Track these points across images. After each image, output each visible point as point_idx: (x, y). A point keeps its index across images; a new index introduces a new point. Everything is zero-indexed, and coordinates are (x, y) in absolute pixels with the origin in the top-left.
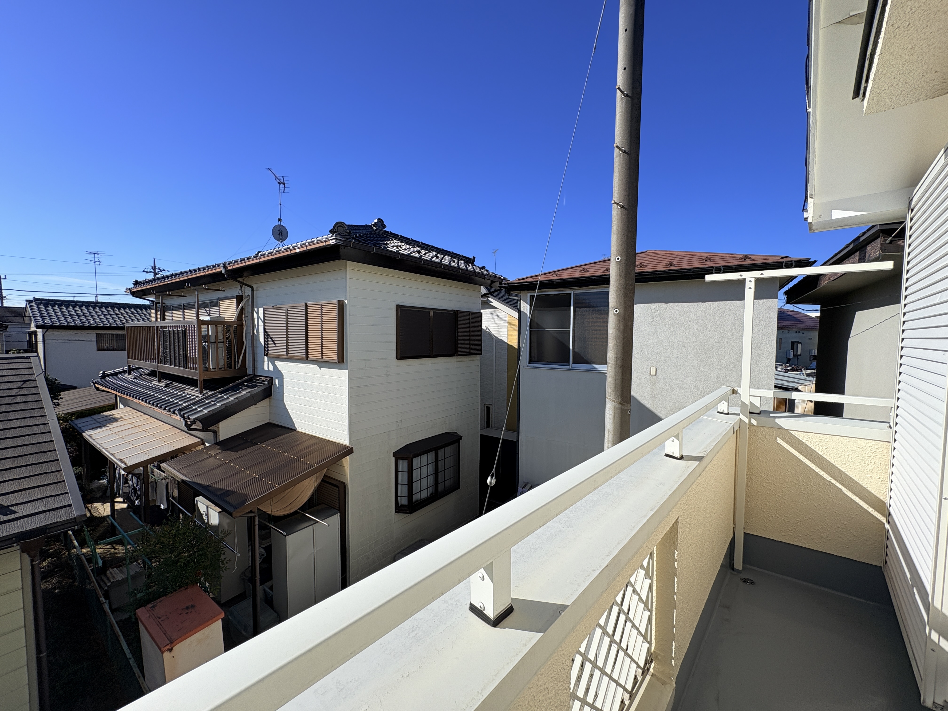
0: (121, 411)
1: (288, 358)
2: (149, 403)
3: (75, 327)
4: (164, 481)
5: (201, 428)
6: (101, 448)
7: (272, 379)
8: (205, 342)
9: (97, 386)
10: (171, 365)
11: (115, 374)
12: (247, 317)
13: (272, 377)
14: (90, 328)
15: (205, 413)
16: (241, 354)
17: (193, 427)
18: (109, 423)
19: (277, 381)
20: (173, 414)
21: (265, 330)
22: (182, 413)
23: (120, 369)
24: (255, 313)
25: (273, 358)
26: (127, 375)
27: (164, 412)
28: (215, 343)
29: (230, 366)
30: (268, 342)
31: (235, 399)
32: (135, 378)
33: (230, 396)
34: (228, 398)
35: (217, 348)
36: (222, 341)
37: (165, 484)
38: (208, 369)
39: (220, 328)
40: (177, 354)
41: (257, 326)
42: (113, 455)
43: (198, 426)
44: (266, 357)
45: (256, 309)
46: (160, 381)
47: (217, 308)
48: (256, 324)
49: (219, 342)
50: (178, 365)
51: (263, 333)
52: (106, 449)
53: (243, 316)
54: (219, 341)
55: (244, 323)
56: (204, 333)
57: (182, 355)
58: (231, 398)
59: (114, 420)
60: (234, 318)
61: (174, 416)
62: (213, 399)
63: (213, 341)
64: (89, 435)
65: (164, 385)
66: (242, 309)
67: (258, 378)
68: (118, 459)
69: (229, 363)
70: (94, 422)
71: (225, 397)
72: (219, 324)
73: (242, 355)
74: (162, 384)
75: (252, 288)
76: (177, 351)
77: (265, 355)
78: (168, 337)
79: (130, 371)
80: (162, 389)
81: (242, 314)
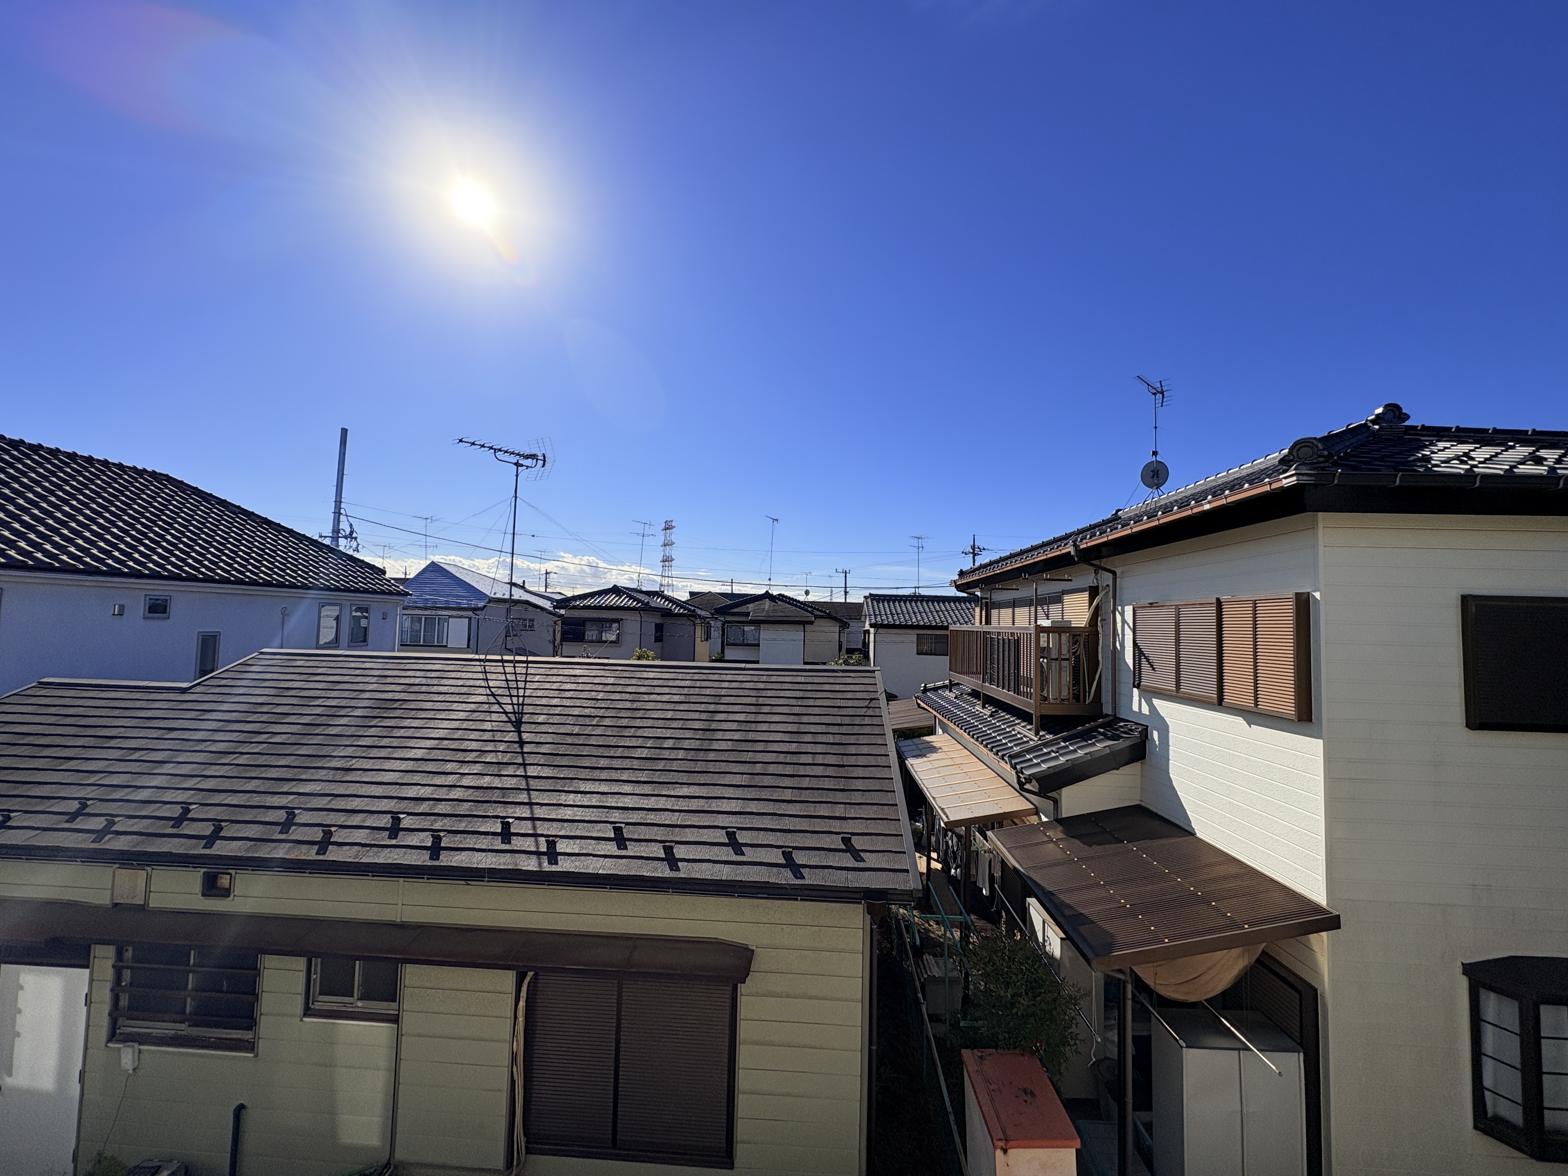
0: (938, 739)
1: (1177, 696)
2: (973, 737)
3: (900, 627)
4: (987, 855)
5: (1037, 791)
6: (922, 785)
7: (1147, 729)
8: (1044, 658)
9: (919, 701)
10: (998, 687)
11: (935, 689)
12: (1105, 620)
13: (1147, 726)
14: (912, 627)
15: (1043, 769)
16: (1093, 681)
17: (1027, 786)
18: (929, 752)
19: (1155, 735)
20: (1001, 761)
21: (1135, 644)
22: (1013, 762)
23: (939, 684)
24: (1117, 613)
25: (1149, 693)
26: (947, 693)
27: (991, 754)
28: (1057, 659)
29: (1077, 698)
30: (1140, 664)
31: (1086, 754)
32: (956, 698)
33: (1079, 748)
34: (1075, 751)
35: (1060, 669)
36: (1067, 657)
37: (988, 860)
38: (1046, 699)
39: (1065, 637)
40: (1006, 672)
41: (1120, 636)
42: (934, 798)
43: (1033, 787)
44: (1135, 691)
45: (1120, 608)
46: (984, 707)
47: (1059, 606)
48: (1120, 632)
49: (1063, 659)
50: (1007, 687)
51: (1132, 649)
52: (927, 788)
53: (1099, 619)
54: (1062, 657)
55: (1100, 630)
56: (1043, 644)
57: (1013, 675)
58: (1081, 753)
59: (933, 749)
60: (1084, 623)
61: (1003, 763)
62: (1054, 748)
63: (1054, 657)
64: (911, 765)
65: (989, 714)
66: (1097, 607)
67: (1122, 724)
68: (940, 807)
69: (1075, 692)
70: (914, 747)
71: (1071, 748)
72: (1064, 632)
73: (1095, 683)
74: (987, 712)
75: (1114, 573)
76: (1007, 669)
77: (1134, 686)
78: (996, 647)
79: (951, 686)
80: (986, 719)
81: (1098, 616)
